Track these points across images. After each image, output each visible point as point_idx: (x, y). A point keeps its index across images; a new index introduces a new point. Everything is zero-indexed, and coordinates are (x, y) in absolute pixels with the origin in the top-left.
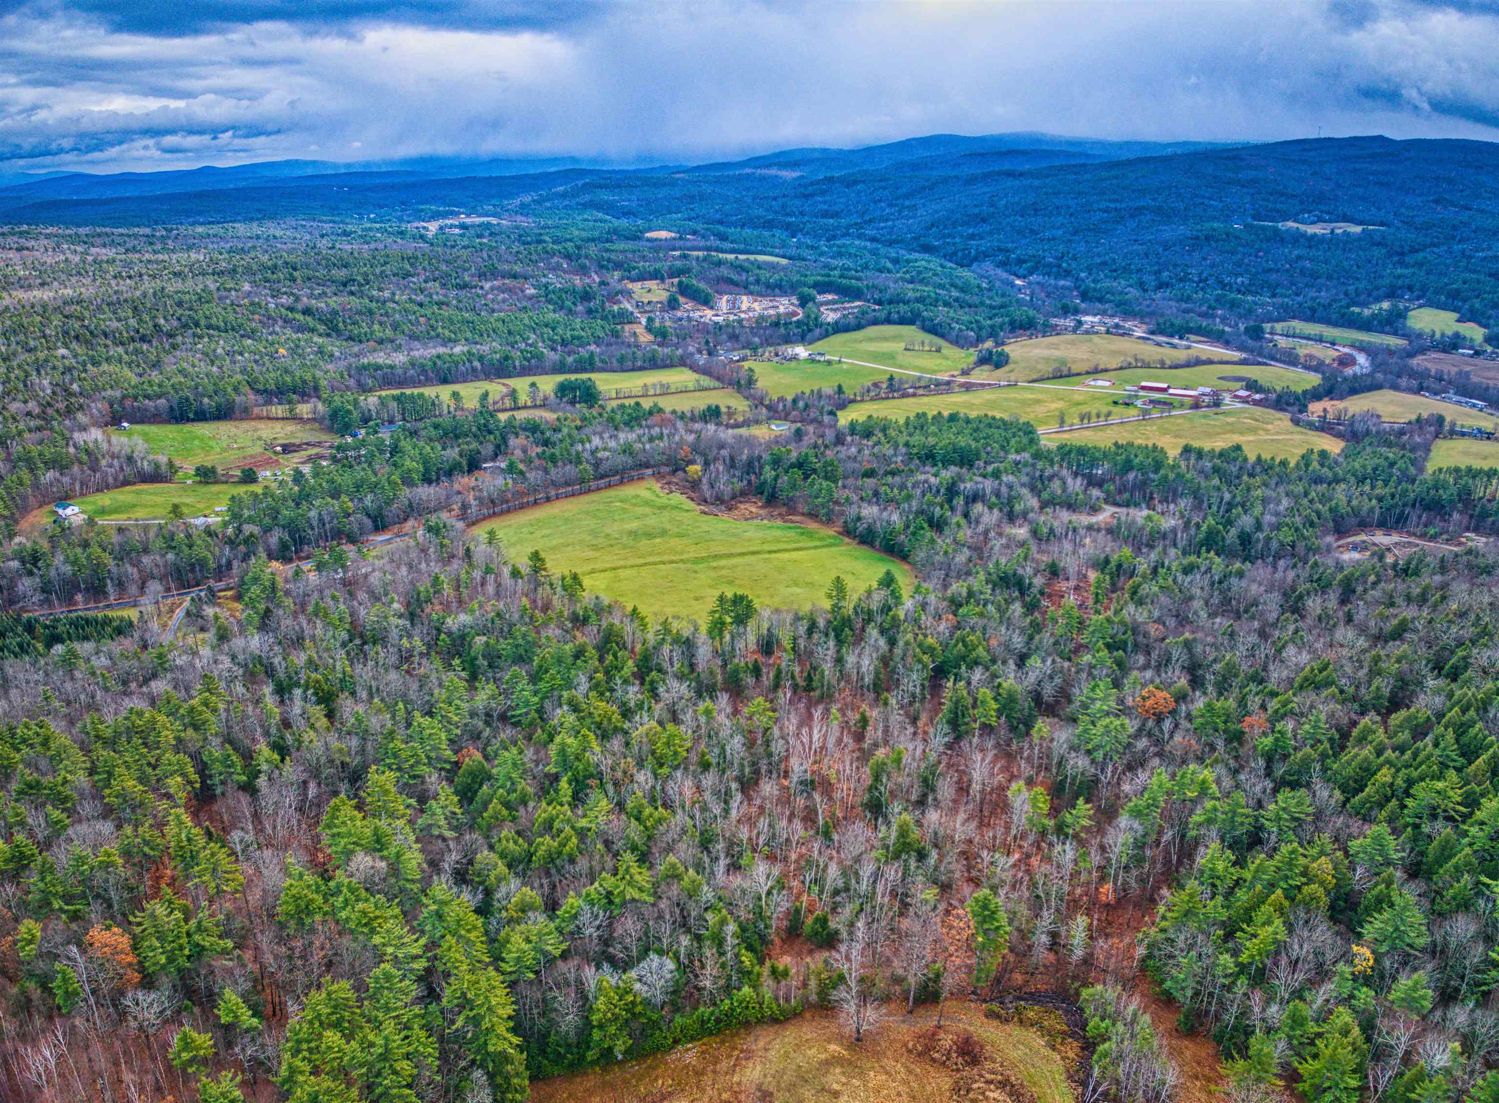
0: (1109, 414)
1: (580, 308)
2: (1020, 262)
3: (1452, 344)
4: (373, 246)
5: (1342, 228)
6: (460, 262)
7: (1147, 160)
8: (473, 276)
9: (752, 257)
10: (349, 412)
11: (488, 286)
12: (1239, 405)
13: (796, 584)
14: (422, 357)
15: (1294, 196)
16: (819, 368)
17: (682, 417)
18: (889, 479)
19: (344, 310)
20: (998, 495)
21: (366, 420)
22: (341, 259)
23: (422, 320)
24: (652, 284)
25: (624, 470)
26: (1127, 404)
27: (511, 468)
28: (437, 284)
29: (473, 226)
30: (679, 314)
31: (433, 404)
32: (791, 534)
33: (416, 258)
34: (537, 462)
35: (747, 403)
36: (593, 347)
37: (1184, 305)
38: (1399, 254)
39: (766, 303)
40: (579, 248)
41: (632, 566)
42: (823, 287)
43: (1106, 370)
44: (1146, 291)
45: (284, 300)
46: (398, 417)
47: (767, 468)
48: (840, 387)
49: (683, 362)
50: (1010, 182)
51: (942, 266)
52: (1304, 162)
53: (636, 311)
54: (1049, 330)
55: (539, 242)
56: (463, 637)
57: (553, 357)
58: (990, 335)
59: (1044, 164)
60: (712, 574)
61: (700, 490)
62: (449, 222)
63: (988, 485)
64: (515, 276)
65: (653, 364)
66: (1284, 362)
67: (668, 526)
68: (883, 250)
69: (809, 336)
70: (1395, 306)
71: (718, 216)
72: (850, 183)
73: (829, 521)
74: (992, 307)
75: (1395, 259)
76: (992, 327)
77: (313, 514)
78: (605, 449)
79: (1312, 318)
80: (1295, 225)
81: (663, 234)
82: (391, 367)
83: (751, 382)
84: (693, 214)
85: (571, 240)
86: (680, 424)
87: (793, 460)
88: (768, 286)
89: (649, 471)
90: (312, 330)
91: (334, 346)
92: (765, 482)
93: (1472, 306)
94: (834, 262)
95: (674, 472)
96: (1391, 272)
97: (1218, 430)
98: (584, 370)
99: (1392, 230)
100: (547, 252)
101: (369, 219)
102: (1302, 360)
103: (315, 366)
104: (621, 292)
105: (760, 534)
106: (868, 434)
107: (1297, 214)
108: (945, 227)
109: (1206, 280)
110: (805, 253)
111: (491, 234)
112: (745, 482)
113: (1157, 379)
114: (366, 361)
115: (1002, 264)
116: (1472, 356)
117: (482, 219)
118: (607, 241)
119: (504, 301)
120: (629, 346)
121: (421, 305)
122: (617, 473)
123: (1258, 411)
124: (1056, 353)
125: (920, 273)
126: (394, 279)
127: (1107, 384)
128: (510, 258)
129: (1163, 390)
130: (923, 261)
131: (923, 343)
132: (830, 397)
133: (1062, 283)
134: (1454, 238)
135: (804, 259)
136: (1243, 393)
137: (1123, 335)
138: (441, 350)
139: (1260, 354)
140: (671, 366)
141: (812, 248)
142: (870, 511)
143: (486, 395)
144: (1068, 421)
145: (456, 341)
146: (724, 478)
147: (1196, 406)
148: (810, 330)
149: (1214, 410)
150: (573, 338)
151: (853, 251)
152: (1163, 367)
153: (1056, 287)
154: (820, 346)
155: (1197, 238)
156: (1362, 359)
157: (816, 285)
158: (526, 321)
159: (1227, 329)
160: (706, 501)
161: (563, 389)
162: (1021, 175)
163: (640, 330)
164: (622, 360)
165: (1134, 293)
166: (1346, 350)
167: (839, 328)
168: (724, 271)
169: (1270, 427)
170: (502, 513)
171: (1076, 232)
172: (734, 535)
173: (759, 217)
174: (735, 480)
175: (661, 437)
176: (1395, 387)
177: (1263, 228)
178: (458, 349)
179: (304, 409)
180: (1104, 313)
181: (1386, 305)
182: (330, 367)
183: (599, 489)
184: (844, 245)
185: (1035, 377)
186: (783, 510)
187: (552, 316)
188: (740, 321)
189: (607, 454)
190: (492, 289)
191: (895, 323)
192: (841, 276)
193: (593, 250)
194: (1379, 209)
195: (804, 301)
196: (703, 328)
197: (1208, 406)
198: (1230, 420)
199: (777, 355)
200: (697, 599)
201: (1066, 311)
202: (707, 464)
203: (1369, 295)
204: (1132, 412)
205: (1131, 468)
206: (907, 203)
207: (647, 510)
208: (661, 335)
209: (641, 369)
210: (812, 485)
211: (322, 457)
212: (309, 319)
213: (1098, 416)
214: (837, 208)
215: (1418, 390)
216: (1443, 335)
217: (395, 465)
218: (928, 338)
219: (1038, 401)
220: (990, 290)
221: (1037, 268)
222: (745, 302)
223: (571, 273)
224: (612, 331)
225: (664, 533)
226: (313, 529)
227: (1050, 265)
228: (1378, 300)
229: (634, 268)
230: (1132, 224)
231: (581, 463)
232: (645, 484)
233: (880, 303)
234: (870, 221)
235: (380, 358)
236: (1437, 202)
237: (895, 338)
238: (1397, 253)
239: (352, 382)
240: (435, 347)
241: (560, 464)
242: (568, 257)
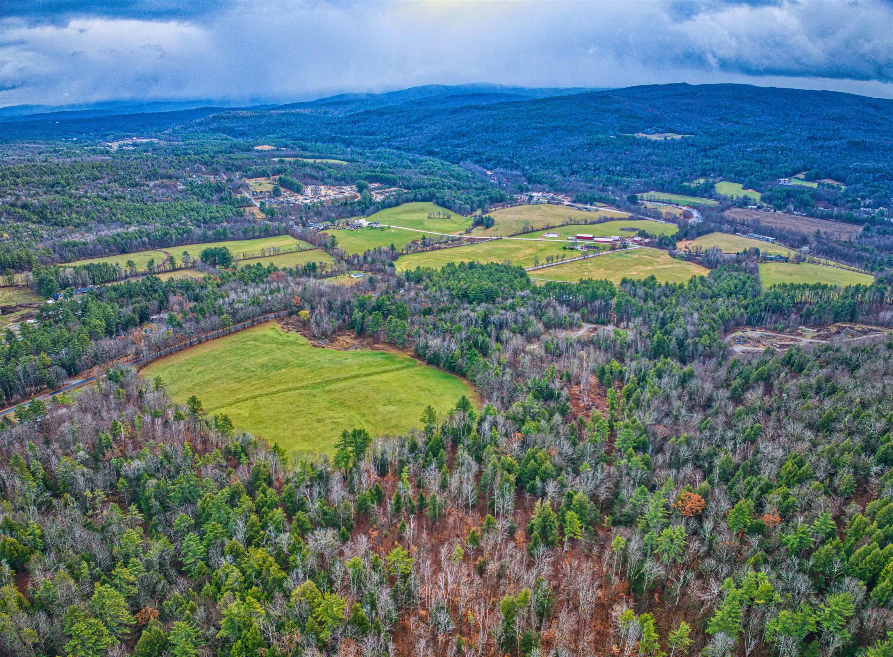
0: (564, 256)
1: (215, 197)
2: (489, 160)
3: (744, 203)
4: (73, 159)
5: (670, 136)
6: (132, 169)
7: (556, 98)
8: (141, 178)
9: (325, 161)
10: (51, 281)
11: (152, 184)
12: (637, 247)
13: (390, 402)
14: (106, 236)
15: (641, 119)
16: (376, 232)
17: (291, 272)
18: (443, 315)
19: (51, 204)
20: (516, 322)
21: (65, 285)
22: (50, 169)
23: (106, 209)
24: (262, 180)
25: (254, 316)
26: (572, 249)
27: (171, 320)
28: (117, 184)
29: (142, 144)
30: (281, 199)
31: (114, 270)
32: (379, 359)
33: (102, 167)
34: (191, 315)
35: (333, 259)
36: (225, 224)
37: (589, 185)
38: (704, 151)
39: (337, 190)
40: (212, 157)
41: (267, 395)
42: (373, 179)
43: (554, 227)
44: (565, 176)
45: (9, 199)
46: (89, 281)
47: (356, 310)
48: (392, 246)
49: (286, 232)
50: (477, 113)
51: (442, 164)
52: (643, 98)
53: (252, 198)
54: (513, 202)
55: (186, 154)
56: (138, 478)
57: (198, 231)
58: (479, 207)
59: (494, 101)
60: (326, 397)
61: (309, 328)
62: (125, 142)
63: (509, 316)
64: (170, 177)
65: (267, 233)
66: (654, 217)
67: (290, 358)
68: (404, 154)
69: (367, 211)
70: (707, 181)
71: (300, 135)
72: (380, 114)
73: (404, 349)
74: (477, 189)
75: (702, 153)
76: (479, 201)
77: (19, 368)
78: (239, 302)
79: (662, 189)
80: (645, 135)
81: (266, 147)
82: (85, 244)
83: (334, 244)
84: (284, 135)
85: (206, 152)
86: (290, 279)
87: (374, 304)
88: (336, 179)
89: (272, 315)
90: (28, 220)
91: (43, 231)
92: (355, 320)
93: (751, 179)
94: (376, 163)
95: (290, 314)
96: (701, 161)
97: (631, 264)
98: (220, 240)
99: (698, 137)
100: (191, 161)
101: (72, 141)
102: (664, 216)
103: (29, 246)
104: (242, 186)
105: (357, 361)
106: (419, 281)
107: (644, 129)
108: (441, 140)
109: (599, 169)
110: (357, 157)
111: (154, 150)
112: (341, 321)
113: (585, 232)
114: (66, 240)
115: (478, 162)
116: (756, 210)
117: (148, 140)
118: (231, 152)
119: (163, 194)
120: (250, 222)
121: (106, 199)
122: (249, 318)
123: (650, 250)
124: (522, 217)
125: (429, 169)
126: (87, 182)
127: (556, 236)
128: (167, 165)
129: (591, 239)
130: (430, 161)
131: (439, 214)
132: (386, 253)
133: (515, 172)
134: (732, 140)
135: (357, 162)
136: (638, 239)
137: (557, 204)
138: (120, 230)
139: (640, 214)
140: (279, 234)
141: (361, 154)
142: (435, 342)
143: (152, 262)
144: (541, 262)
145: (130, 223)
146: (326, 319)
147: (613, 248)
148: (367, 208)
149: (624, 250)
150: (211, 218)
151: (386, 155)
152: (586, 224)
153: (512, 175)
154: (374, 217)
155: (591, 144)
156: (695, 213)
157: (367, 178)
158: (179, 208)
159: (617, 198)
160: (314, 336)
161: (206, 255)
162: (483, 108)
163: (256, 211)
164: (245, 232)
165: (558, 177)
166: (685, 208)
167: (385, 205)
168: (308, 170)
169: (659, 260)
170: (166, 355)
171: (519, 142)
172: (338, 363)
173: (325, 136)
174: (333, 320)
175: (278, 290)
176: (721, 231)
177: (627, 137)
178: (131, 229)
179: (19, 278)
180: (544, 191)
181: (702, 181)
182: (41, 246)
183: (237, 331)
184: (380, 152)
185: (512, 233)
186: (370, 340)
187: (196, 203)
188: (321, 203)
189: (241, 305)
190: (155, 186)
191: (419, 201)
192: (382, 172)
193: (221, 158)
194: (689, 125)
195: (361, 189)
196: (298, 208)
197: (620, 248)
198: (636, 256)
199: (348, 225)
200: (319, 421)
201: (521, 190)
202: (313, 309)
203: (692, 175)
204: (576, 254)
205: (597, 298)
206: (416, 125)
207: (274, 346)
208: (271, 214)
209: (259, 237)
210: (390, 321)
211: (30, 316)
212: (26, 211)
213: (557, 258)
214: (373, 129)
215: (735, 232)
216: (738, 198)
217: (84, 323)
218: (442, 210)
219: (517, 249)
220: (474, 178)
221: (499, 164)
222: (323, 190)
223: (207, 174)
224: (237, 212)
225: (287, 364)
226: (19, 379)
227: (506, 162)
228: (697, 178)
229: (249, 170)
230: (551, 136)
231: (222, 313)
232: (269, 325)
233: (408, 188)
234: (395, 137)
235: (77, 238)
236: (720, 120)
237: (421, 210)
238: (702, 150)
239: (56, 256)
240: (115, 228)
241: (207, 315)
242: (205, 164)
